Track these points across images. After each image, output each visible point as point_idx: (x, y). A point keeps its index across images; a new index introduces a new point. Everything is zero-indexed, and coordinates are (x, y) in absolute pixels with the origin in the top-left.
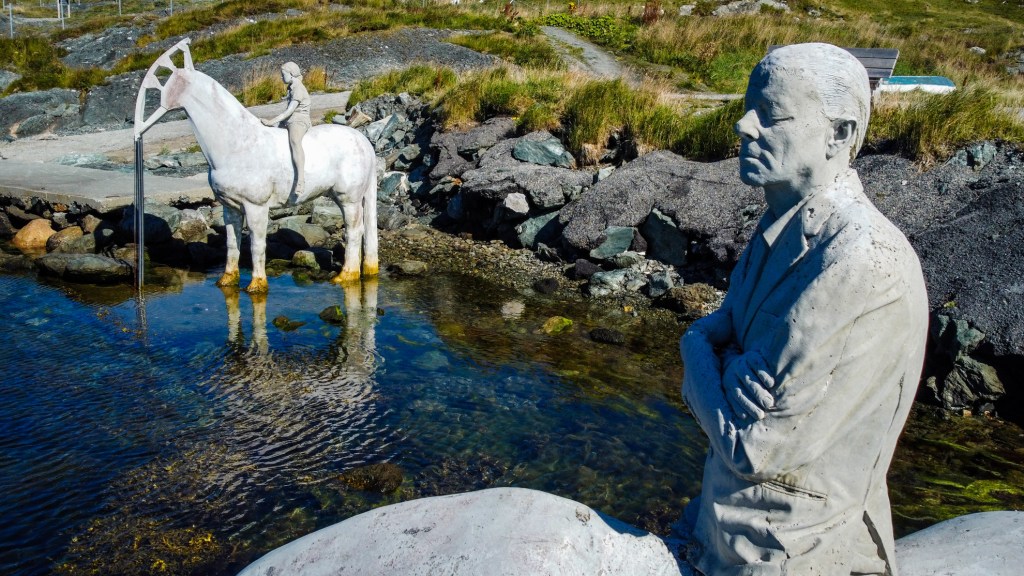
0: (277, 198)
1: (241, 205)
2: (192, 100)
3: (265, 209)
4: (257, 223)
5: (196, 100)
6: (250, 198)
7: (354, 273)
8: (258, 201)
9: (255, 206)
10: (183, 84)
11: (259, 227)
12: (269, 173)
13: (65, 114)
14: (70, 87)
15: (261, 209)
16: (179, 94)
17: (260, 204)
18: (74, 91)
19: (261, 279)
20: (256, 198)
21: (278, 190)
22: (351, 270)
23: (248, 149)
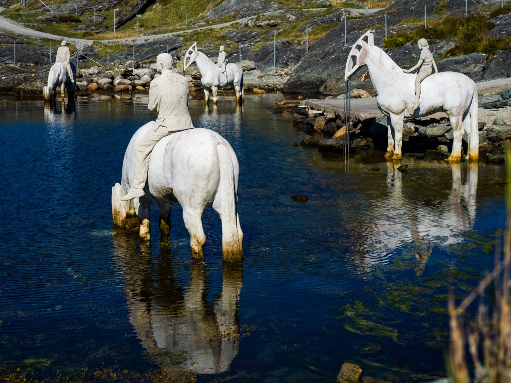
0: (409, 111)
1: (389, 114)
2: (370, 60)
3: (402, 117)
4: (396, 124)
5: (372, 60)
6: (392, 110)
7: (457, 157)
8: (396, 112)
9: (395, 115)
10: (366, 53)
11: (397, 126)
12: (403, 98)
13: (472, 72)
14: (482, 52)
15: (398, 117)
16: (364, 58)
17: (397, 114)
18: (484, 54)
19: (398, 154)
20: (395, 110)
21: (409, 107)
22: (455, 155)
23: (392, 85)
